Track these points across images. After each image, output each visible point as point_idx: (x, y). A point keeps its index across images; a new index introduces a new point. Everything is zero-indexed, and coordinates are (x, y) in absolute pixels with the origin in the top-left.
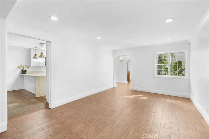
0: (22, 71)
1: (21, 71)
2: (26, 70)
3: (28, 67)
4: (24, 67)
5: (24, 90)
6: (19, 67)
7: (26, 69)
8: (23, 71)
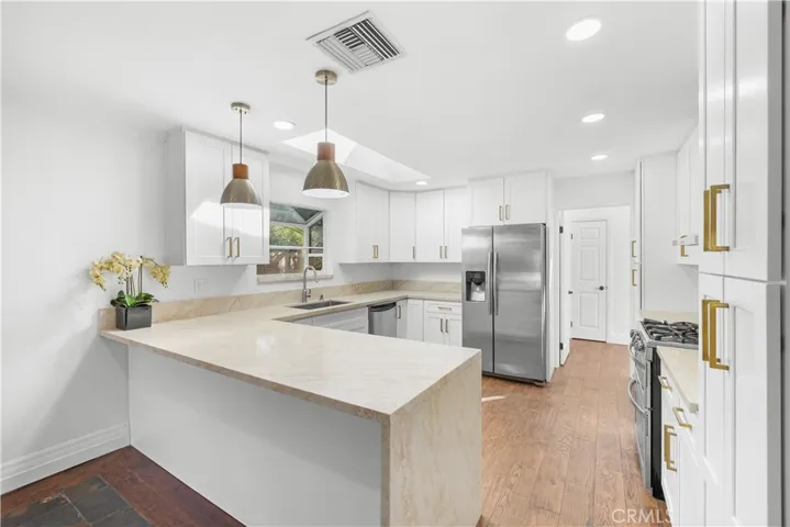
0: (118, 302)
1: (105, 303)
2: (148, 297)
3: (160, 272)
4: (136, 271)
5: (129, 451)
6: (93, 275)
7: (150, 287)
8: (129, 302)
